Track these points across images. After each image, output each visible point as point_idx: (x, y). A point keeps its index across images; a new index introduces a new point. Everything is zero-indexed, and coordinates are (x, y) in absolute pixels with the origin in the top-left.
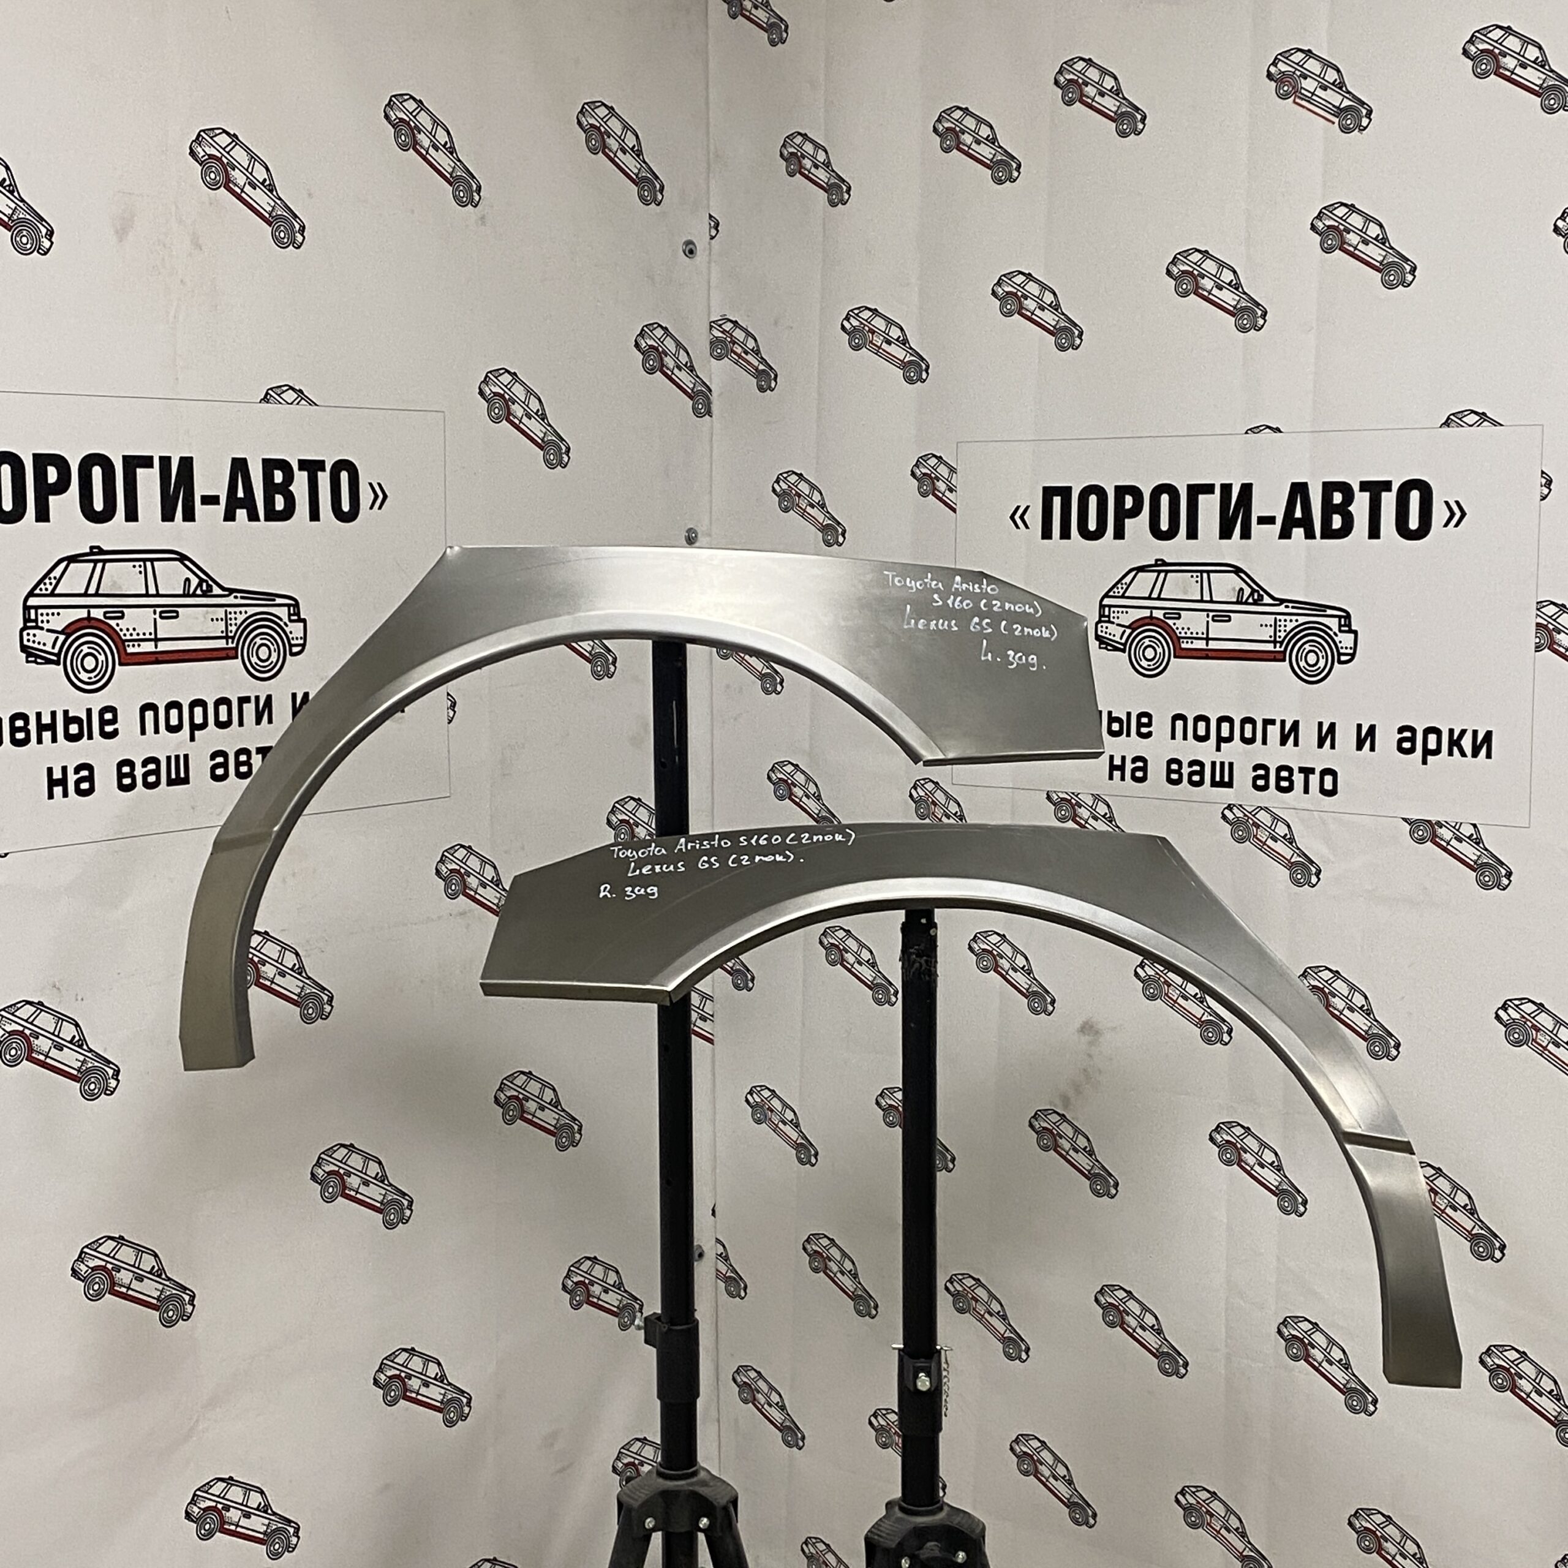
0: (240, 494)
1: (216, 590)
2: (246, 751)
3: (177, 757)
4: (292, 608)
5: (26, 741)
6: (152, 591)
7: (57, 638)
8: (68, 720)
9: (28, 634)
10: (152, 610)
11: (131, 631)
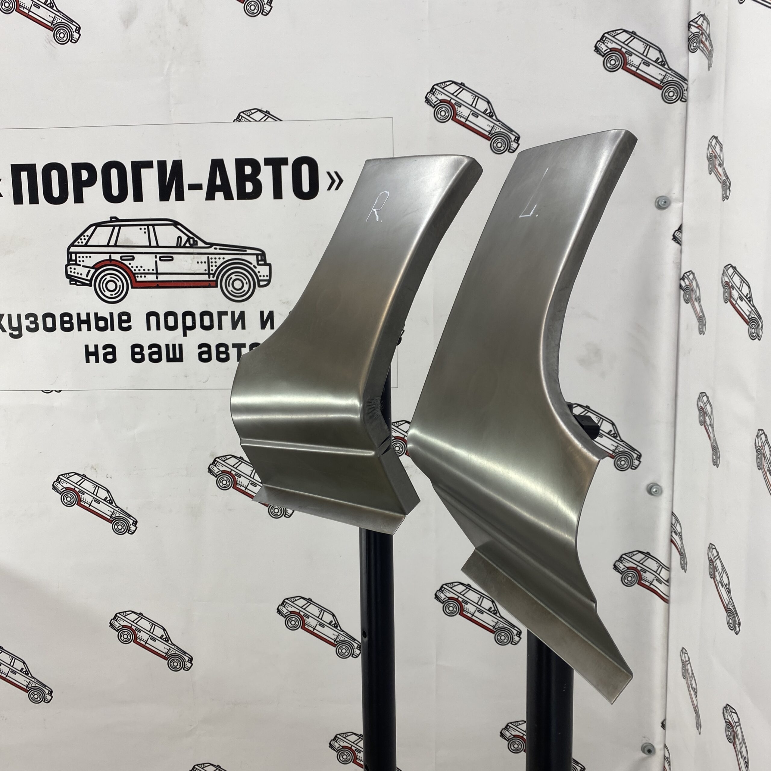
0: (218, 182)
1: (200, 244)
2: (226, 346)
3: (174, 346)
4: (260, 257)
5: (71, 329)
6: (154, 243)
7: (89, 271)
8: (98, 319)
9: (71, 268)
10: (154, 255)
11: (139, 268)
